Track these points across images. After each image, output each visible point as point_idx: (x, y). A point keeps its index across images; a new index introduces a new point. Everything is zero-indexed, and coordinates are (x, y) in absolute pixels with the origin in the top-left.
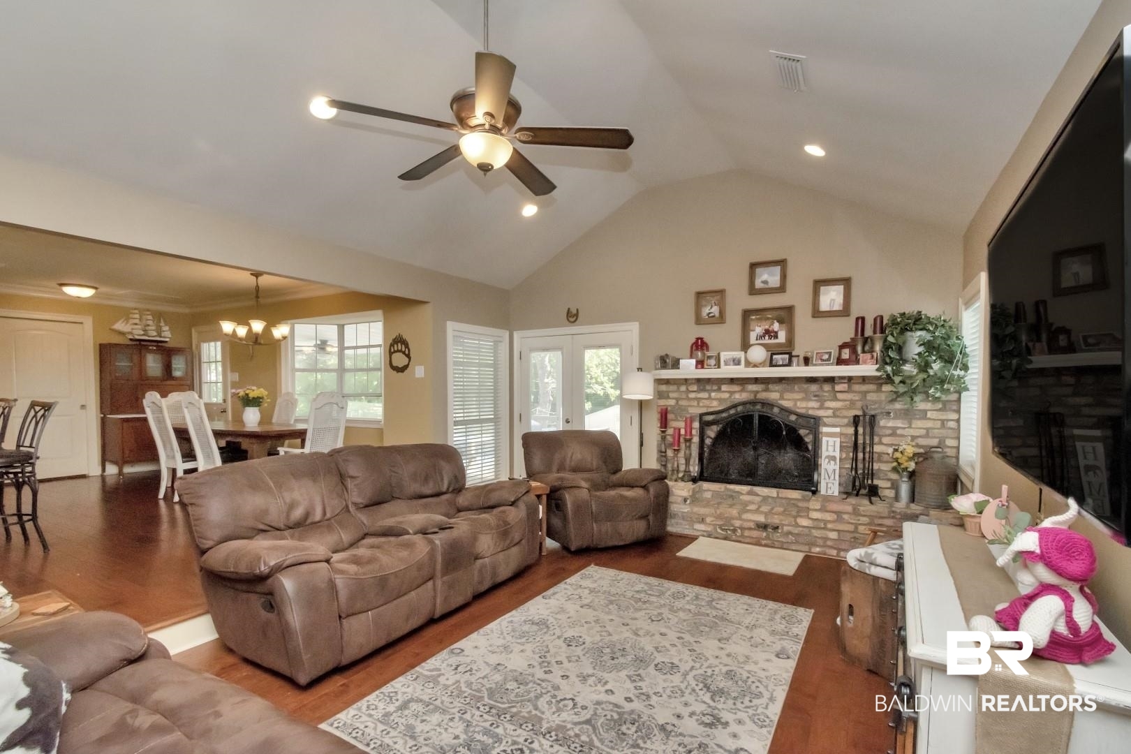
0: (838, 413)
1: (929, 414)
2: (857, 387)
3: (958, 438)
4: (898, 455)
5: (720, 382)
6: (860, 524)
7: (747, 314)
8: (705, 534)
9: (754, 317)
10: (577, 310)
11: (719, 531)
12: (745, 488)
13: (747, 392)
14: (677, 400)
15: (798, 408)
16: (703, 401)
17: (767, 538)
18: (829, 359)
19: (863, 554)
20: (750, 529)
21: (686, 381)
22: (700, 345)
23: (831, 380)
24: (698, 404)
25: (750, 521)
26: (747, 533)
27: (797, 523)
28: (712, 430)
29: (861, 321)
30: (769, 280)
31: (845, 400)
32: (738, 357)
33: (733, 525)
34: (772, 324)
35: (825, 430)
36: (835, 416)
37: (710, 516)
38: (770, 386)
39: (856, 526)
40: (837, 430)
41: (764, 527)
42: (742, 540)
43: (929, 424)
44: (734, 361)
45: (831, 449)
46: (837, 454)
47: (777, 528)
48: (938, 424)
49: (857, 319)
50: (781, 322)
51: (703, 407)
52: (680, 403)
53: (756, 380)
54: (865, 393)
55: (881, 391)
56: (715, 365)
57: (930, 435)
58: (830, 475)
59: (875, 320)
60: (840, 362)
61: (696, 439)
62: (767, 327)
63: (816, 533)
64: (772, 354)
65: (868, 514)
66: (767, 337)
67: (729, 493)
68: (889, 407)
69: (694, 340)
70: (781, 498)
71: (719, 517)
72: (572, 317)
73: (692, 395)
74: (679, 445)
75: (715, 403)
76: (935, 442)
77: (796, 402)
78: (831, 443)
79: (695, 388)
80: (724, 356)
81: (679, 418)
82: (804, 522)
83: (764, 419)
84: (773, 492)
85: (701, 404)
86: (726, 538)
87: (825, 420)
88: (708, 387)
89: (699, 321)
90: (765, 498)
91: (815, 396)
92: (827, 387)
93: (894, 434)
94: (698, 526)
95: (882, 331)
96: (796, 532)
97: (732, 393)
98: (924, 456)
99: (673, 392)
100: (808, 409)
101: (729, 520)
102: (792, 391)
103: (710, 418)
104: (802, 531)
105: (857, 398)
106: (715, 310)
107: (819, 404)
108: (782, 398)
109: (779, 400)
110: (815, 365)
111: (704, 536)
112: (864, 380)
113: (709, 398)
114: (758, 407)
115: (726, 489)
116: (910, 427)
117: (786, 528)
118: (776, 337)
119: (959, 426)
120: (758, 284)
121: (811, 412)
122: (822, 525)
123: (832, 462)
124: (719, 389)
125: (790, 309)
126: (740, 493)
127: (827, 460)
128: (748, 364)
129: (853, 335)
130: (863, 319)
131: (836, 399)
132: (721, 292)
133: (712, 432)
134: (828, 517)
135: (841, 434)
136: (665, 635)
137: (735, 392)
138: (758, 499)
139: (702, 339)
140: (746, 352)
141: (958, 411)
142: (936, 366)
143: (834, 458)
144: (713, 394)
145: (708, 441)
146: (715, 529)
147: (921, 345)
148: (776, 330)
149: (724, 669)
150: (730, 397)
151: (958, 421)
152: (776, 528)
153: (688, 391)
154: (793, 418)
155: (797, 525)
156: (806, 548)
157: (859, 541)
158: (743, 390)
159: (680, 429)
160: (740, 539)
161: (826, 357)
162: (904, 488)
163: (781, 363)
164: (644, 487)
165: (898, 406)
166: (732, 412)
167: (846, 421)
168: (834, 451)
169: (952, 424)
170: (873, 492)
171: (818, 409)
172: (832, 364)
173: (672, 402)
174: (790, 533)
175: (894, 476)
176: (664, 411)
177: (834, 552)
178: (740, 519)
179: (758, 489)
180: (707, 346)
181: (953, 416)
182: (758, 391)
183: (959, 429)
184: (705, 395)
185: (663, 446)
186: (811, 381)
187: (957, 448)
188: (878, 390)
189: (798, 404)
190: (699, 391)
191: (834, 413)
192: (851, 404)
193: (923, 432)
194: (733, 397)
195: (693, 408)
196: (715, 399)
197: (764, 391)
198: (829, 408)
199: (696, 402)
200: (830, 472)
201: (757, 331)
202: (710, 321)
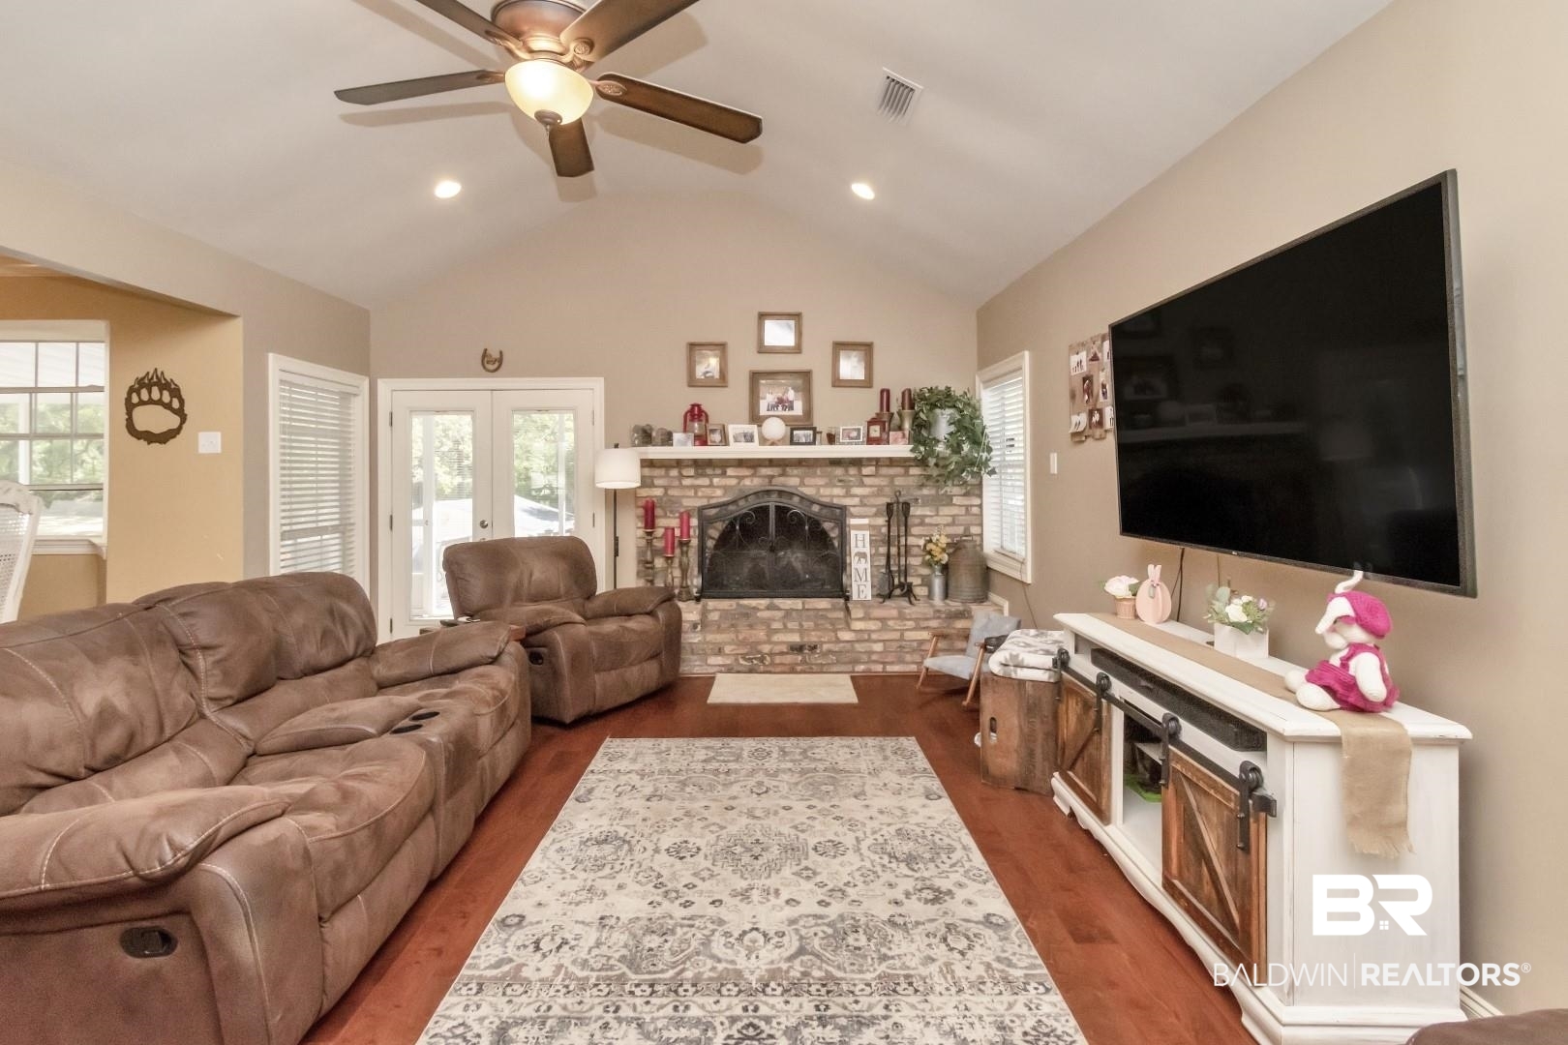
0: (865, 501)
1: (955, 500)
2: (884, 471)
3: (981, 525)
4: (930, 546)
5: (723, 465)
6: (907, 630)
7: (755, 377)
8: (723, 669)
9: (764, 381)
10: (499, 354)
11: (742, 662)
12: (763, 602)
13: (759, 477)
14: (666, 488)
15: (822, 496)
16: (703, 489)
17: (803, 662)
18: (858, 437)
19: (1008, 657)
20: (782, 653)
21: (679, 463)
22: (696, 413)
23: (857, 462)
24: (696, 493)
25: (784, 643)
26: (778, 660)
27: (837, 638)
28: (715, 528)
29: (885, 394)
30: (781, 337)
31: (875, 486)
32: (750, 431)
33: (760, 652)
34: (786, 391)
35: (853, 521)
36: (863, 505)
37: (730, 644)
38: (788, 469)
39: (902, 632)
40: (866, 521)
41: (798, 649)
42: (773, 670)
43: (955, 511)
44: (745, 436)
45: (860, 544)
46: (867, 550)
47: (815, 647)
48: (963, 511)
49: (882, 391)
50: (797, 389)
51: (703, 497)
52: (671, 492)
53: (771, 463)
54: (892, 478)
55: (909, 476)
56: (721, 441)
57: (957, 522)
58: (861, 578)
59: (903, 393)
60: (871, 441)
61: (695, 542)
62: (780, 395)
63: (859, 647)
64: (792, 430)
65: (913, 616)
66: (780, 408)
67: (744, 611)
68: (918, 493)
69: (688, 408)
70: (808, 610)
71: (743, 643)
72: (491, 364)
73: (687, 482)
74: (673, 552)
75: (719, 492)
76: (960, 530)
77: (819, 489)
78: (860, 538)
79: (691, 472)
80: (732, 430)
81: (668, 514)
82: (845, 636)
83: (781, 511)
84: (797, 604)
85: (700, 494)
86: (751, 671)
87: (852, 509)
88: (709, 471)
89: (692, 382)
90: (788, 613)
91: (840, 481)
92: (853, 471)
93: (922, 524)
94: (712, 660)
95: (912, 407)
96: (837, 649)
97: (740, 478)
98: (956, 547)
99: (661, 477)
100: (833, 497)
101: (754, 645)
102: (814, 475)
103: (713, 511)
104: (844, 647)
105: (886, 483)
106: (714, 367)
107: (844, 490)
108: (802, 484)
109: (799, 486)
110: (843, 444)
111: (721, 672)
112: (892, 462)
113: (711, 485)
114: (774, 497)
115: (738, 604)
116: (937, 515)
117: (825, 647)
118: (791, 408)
119: (981, 511)
120: (768, 341)
121: (836, 501)
122: (865, 637)
123: (863, 560)
124: (724, 474)
125: (806, 376)
126: (756, 609)
127: (857, 558)
128: (763, 441)
129: (878, 410)
130: (888, 391)
131: (862, 485)
132: (723, 345)
133: (715, 531)
134: (872, 625)
135: (871, 527)
136: (790, 808)
137: (744, 477)
138: (779, 614)
139: (699, 406)
140: (760, 426)
141: (980, 496)
142: (966, 447)
143: (862, 555)
144: (716, 481)
145: (710, 543)
146: (737, 660)
147: (951, 424)
148: (791, 399)
149: (892, 830)
150: (739, 483)
151: (980, 506)
152: (813, 648)
153: (681, 476)
154: (816, 508)
155: (838, 641)
156: (849, 668)
157: (907, 650)
158: (754, 475)
159: (673, 529)
160: (769, 669)
161: (854, 434)
162: (938, 584)
163: (804, 441)
164: (650, 613)
165: (925, 492)
166: (742, 504)
167: (874, 510)
168: (864, 547)
169: (975, 510)
170: (908, 592)
171: (844, 497)
172: (862, 443)
173: (658, 492)
174: (830, 652)
175: (925, 571)
176: (650, 505)
177: (879, 668)
178: (769, 642)
179: (778, 602)
180: (707, 416)
181: (977, 501)
182: (773, 477)
183: (981, 515)
184: (705, 481)
185: (649, 553)
186: (836, 462)
187: (981, 535)
188: (906, 474)
189: (822, 491)
190: (697, 476)
191: (861, 501)
192: (880, 490)
193: (950, 519)
194: (742, 484)
195: (689, 500)
196: (718, 487)
197: (780, 475)
198: (856, 496)
199: (693, 491)
200: (861, 572)
201: (768, 398)
202: (708, 383)
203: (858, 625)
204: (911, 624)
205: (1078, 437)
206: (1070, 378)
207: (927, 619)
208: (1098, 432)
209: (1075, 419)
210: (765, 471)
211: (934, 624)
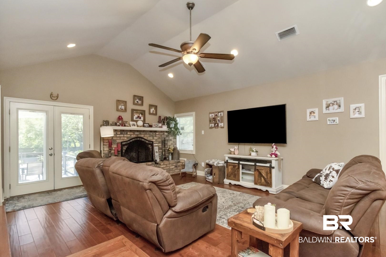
0: (157, 140)
1: (172, 140)
3: (176, 145)
5: (127, 131)
7: (133, 110)
9: (135, 112)
10: (58, 94)
16: (122, 138)
18: (157, 126)
22: (120, 118)
23: (155, 132)
24: (120, 138)
28: (125, 147)
30: (138, 101)
31: (158, 137)
34: (140, 115)
35: (155, 145)
36: (156, 141)
38: (141, 133)
39: (169, 167)
40: (157, 145)
44: (134, 125)
45: (156, 149)
46: (158, 151)
48: (173, 142)
49: (159, 116)
50: (142, 114)
51: (121, 140)
52: (114, 138)
53: (138, 131)
54: (162, 135)
56: (128, 126)
58: (157, 157)
59: (164, 117)
60: (160, 127)
61: (120, 151)
62: (138, 115)
66: (138, 118)
69: (118, 117)
72: (54, 97)
73: (118, 136)
76: (173, 146)
78: (156, 148)
79: (119, 133)
80: (130, 123)
81: (115, 144)
83: (140, 141)
85: (121, 139)
88: (123, 133)
91: (152, 136)
92: (154, 134)
93: (167, 145)
98: (173, 149)
100: (150, 139)
102: (147, 134)
103: (124, 143)
105: (160, 136)
106: (123, 107)
107: (153, 138)
108: (144, 136)
110: (154, 127)
113: (124, 137)
114: (138, 139)
118: (141, 119)
119: (176, 142)
120: (136, 102)
121: (151, 140)
123: (157, 153)
124: (127, 134)
125: (144, 111)
128: (138, 126)
129: (158, 120)
130: (161, 117)
131: (156, 137)
132: (126, 102)
133: (125, 148)
134: (164, 166)
137: (131, 135)
139: (121, 116)
141: (176, 139)
143: (157, 152)
144: (125, 135)
145: (124, 151)
147: (174, 124)
148: (141, 116)
150: (130, 136)
151: (176, 141)
153: (117, 134)
154: (147, 142)
158: (134, 134)
161: (156, 125)
162: (170, 157)
165: (167, 138)
166: (131, 141)
167: (158, 142)
176: (110, 142)
180: (123, 119)
181: (175, 140)
182: (138, 134)
183: (176, 143)
184: (122, 136)
185: (110, 154)
186: (151, 131)
187: (176, 147)
188: (164, 134)
189: (148, 138)
190: (121, 134)
191: (156, 140)
192: (159, 138)
193: (171, 144)
194: (131, 136)
195: (118, 140)
196: (126, 137)
197: (140, 134)
198: (155, 139)
199: (119, 138)
200: (157, 155)
201: (136, 116)
202: (122, 110)
203: (162, 166)
204: (171, 165)
205: (211, 128)
206: (210, 118)
207: (174, 164)
208: (217, 127)
209: (211, 125)
210: (136, 133)
211: (175, 164)
